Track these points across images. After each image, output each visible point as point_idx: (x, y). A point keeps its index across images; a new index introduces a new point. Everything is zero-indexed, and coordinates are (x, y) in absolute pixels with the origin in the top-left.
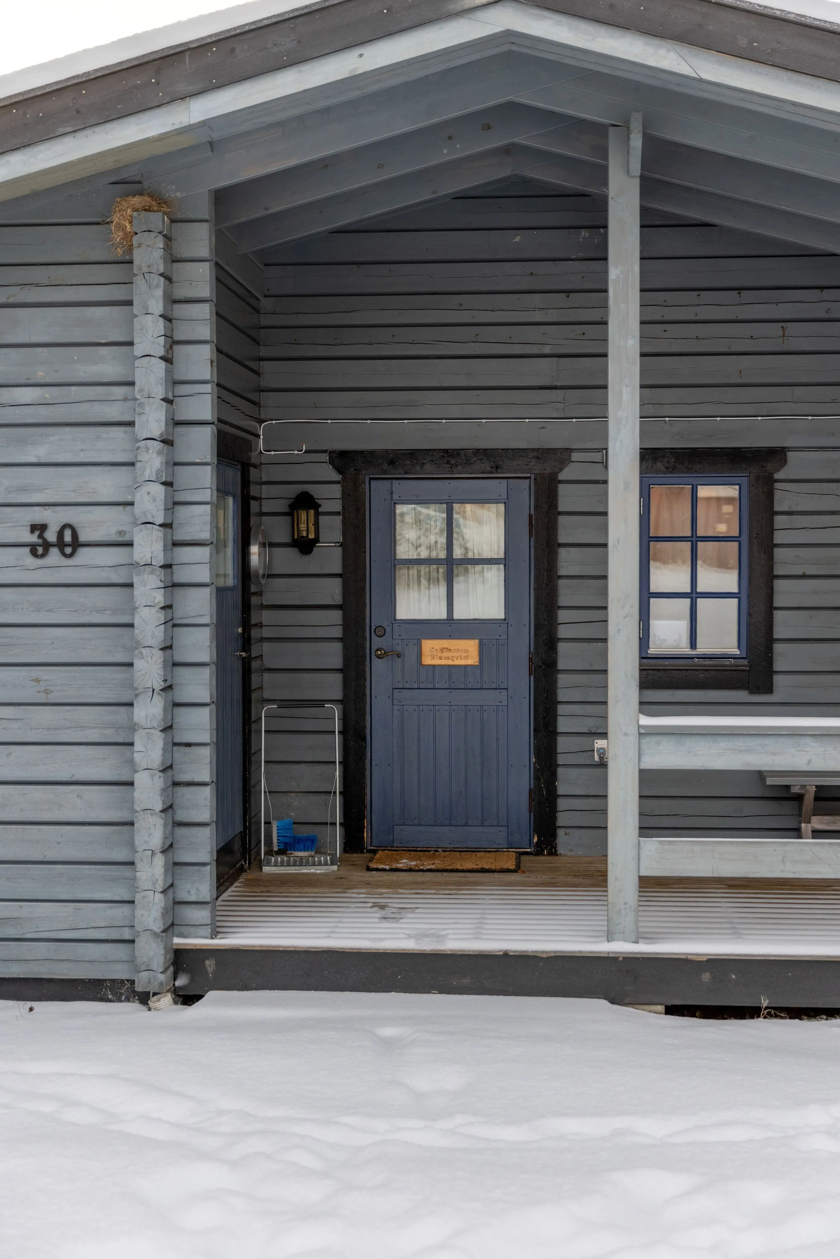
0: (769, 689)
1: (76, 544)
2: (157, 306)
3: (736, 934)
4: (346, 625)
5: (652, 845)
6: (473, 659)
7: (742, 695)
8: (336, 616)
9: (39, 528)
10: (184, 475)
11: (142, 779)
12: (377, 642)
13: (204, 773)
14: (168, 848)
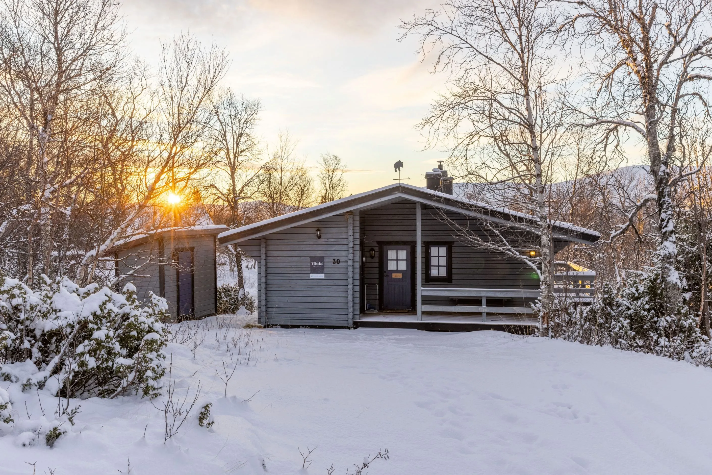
0: (451, 282)
1: (340, 262)
2: (352, 229)
3: (437, 320)
4: (379, 271)
5: (423, 306)
6: (401, 277)
7: (446, 283)
8: (377, 269)
9: (334, 260)
10: (356, 252)
11: (349, 296)
12: (385, 274)
13: (358, 296)
14: (353, 307)
